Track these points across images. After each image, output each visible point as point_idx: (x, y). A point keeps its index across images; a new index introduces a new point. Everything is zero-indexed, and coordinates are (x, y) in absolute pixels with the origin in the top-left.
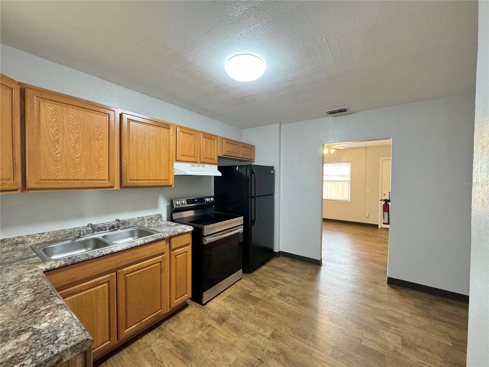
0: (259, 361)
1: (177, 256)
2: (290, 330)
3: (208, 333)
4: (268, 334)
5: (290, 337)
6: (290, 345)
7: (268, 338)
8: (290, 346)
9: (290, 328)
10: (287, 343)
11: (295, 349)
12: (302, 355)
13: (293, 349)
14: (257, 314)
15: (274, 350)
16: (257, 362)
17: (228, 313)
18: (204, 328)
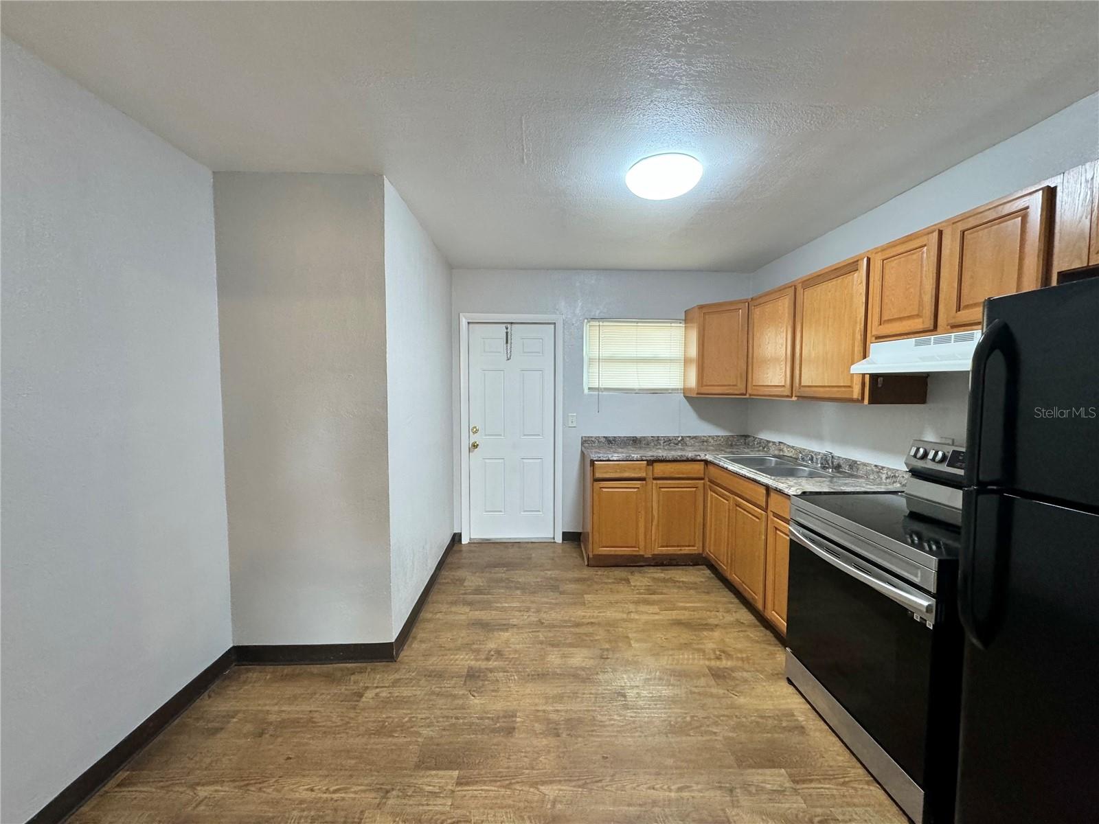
0: (605, 657)
1: (778, 532)
2: (604, 722)
3: (704, 651)
4: (631, 694)
5: (594, 708)
6: (584, 696)
7: (623, 688)
8: (584, 694)
9: (608, 726)
10: (591, 696)
11: (574, 693)
12: (560, 690)
13: (577, 693)
14: (688, 719)
15: (600, 677)
16: (607, 655)
17: (732, 690)
18: (718, 653)
